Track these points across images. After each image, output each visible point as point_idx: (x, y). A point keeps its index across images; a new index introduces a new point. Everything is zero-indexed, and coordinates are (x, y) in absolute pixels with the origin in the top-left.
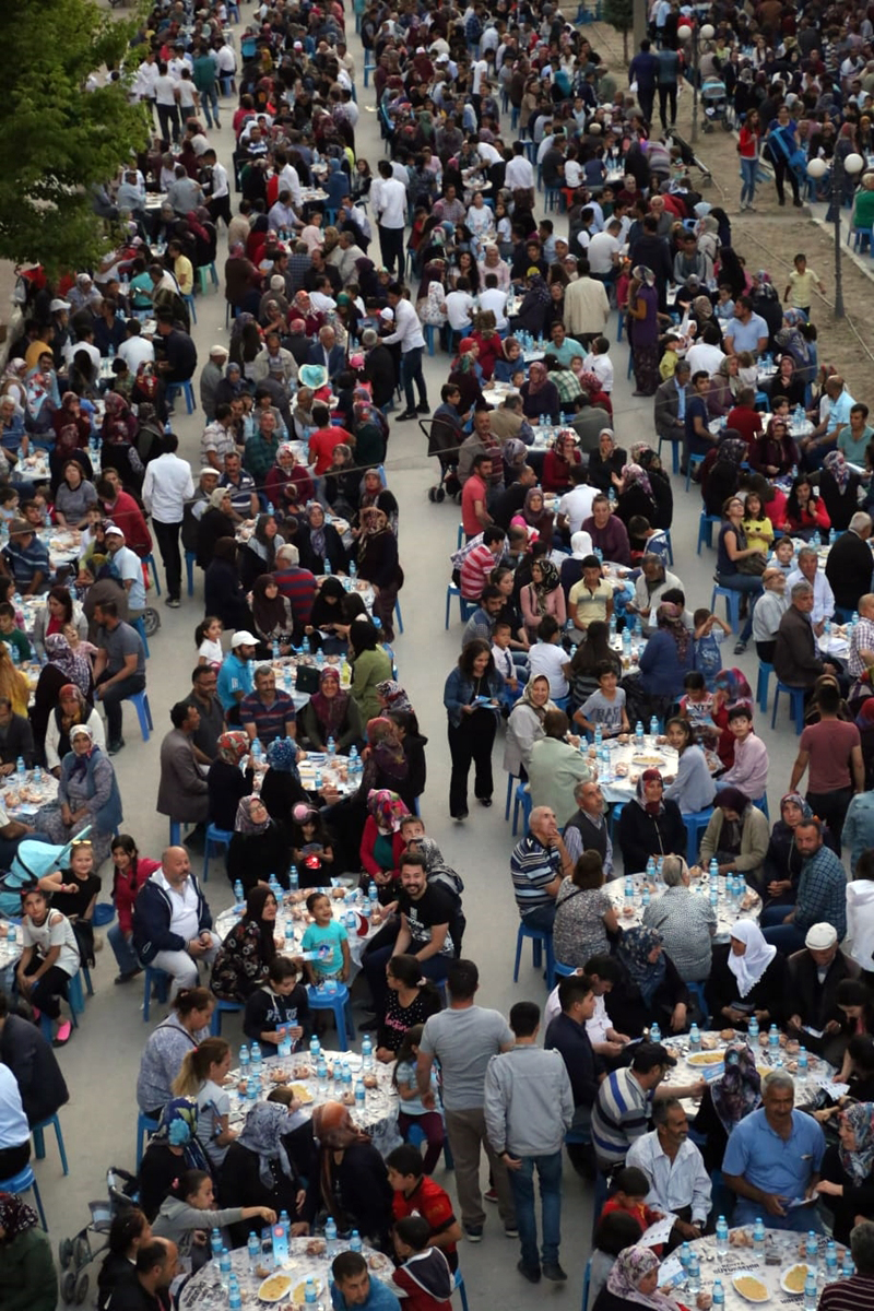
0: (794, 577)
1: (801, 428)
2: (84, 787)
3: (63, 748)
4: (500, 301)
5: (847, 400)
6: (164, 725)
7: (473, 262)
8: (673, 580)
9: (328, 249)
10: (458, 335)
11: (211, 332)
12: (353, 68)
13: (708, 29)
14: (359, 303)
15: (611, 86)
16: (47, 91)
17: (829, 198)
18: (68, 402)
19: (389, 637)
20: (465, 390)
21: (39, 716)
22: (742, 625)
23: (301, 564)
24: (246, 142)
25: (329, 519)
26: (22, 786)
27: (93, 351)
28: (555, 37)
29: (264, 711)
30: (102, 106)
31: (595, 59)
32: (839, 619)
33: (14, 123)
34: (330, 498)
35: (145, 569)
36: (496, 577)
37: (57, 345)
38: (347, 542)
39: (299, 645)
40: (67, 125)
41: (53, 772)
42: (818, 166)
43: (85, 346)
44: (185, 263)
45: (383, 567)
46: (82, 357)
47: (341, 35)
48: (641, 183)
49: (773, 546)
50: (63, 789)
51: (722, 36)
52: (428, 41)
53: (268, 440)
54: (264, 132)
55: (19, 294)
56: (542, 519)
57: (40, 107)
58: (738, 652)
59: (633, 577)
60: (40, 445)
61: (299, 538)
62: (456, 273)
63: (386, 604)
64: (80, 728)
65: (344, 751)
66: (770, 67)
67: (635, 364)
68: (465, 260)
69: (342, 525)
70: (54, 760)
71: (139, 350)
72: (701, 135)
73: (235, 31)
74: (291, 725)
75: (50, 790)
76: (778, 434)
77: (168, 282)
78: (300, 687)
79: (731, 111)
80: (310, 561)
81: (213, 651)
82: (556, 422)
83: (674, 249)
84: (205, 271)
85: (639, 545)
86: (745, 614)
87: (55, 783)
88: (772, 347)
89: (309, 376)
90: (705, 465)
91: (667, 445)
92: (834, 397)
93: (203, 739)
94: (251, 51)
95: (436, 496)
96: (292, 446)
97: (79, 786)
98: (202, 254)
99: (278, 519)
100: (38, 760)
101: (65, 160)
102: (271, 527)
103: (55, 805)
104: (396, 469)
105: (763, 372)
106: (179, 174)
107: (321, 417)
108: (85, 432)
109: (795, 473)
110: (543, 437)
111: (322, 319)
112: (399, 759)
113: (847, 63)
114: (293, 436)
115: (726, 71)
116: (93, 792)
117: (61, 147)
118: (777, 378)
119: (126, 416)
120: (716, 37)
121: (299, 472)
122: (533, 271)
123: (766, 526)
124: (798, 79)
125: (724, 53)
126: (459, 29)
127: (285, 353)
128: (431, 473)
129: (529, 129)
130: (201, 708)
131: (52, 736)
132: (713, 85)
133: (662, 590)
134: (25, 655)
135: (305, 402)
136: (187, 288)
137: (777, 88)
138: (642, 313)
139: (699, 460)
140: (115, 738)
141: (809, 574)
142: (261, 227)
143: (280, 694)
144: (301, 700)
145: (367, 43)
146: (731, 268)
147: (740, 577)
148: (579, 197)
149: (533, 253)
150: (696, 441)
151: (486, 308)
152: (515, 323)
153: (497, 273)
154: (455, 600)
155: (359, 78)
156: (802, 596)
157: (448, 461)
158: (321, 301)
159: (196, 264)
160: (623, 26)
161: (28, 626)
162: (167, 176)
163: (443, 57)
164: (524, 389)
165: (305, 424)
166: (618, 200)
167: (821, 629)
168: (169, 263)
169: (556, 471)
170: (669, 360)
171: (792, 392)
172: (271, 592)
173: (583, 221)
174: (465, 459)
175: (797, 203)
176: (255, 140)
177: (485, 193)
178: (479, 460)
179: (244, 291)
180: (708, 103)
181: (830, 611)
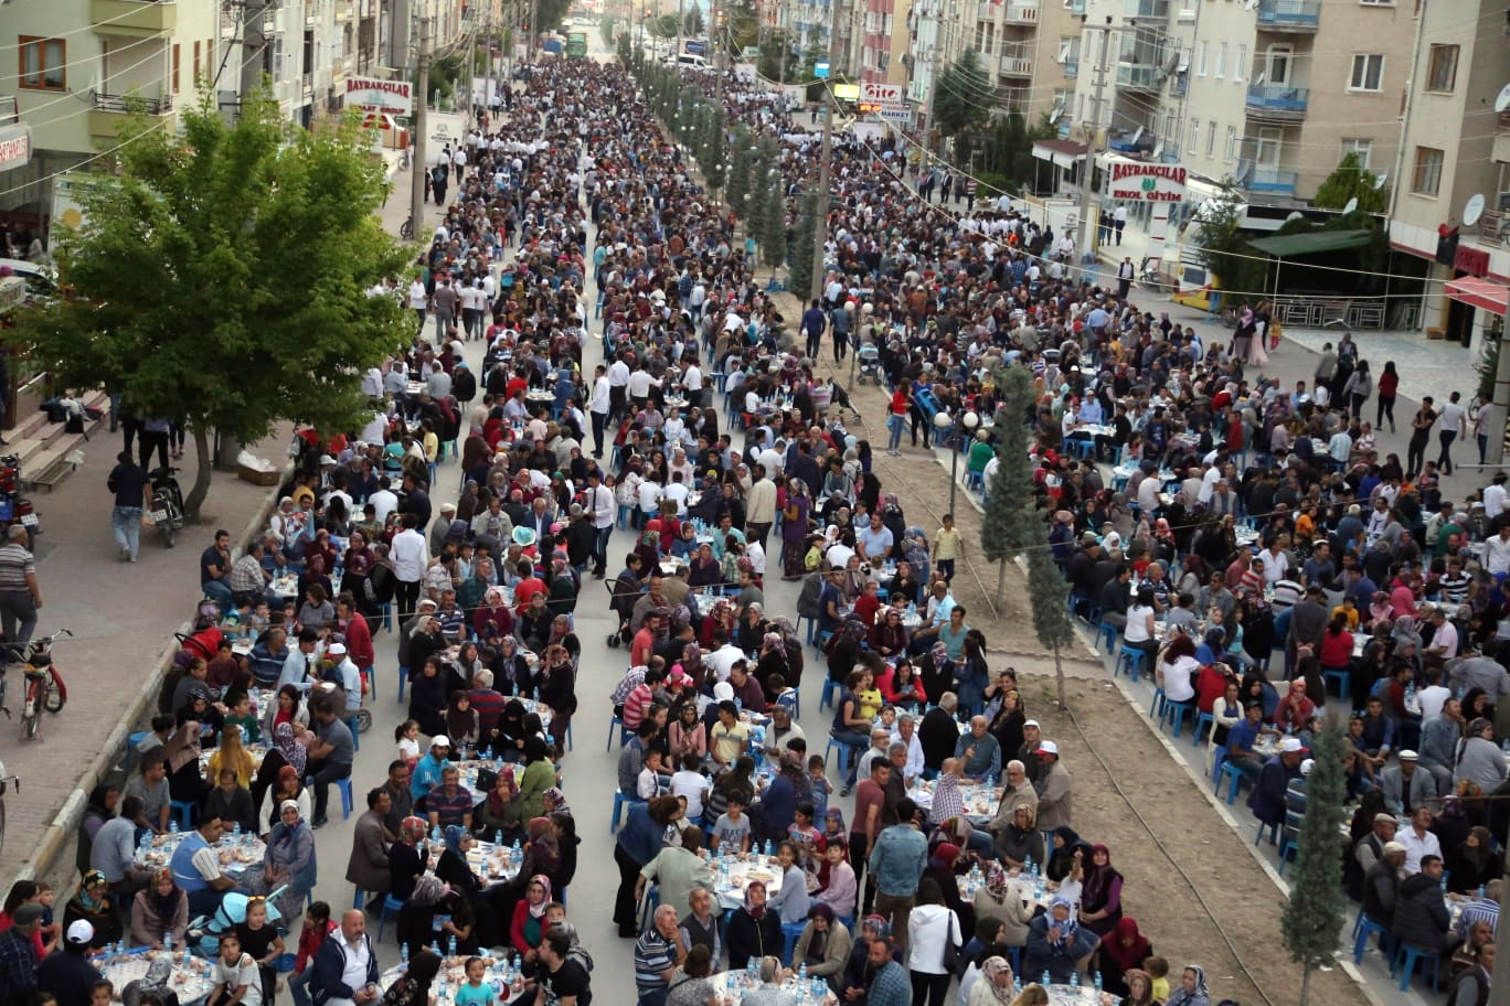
0: (895, 737)
1: (911, 620)
2: (287, 853)
3: (274, 819)
4: (682, 493)
5: (950, 602)
6: (361, 806)
7: (664, 460)
8: (797, 730)
9: (549, 438)
10: (646, 516)
11: (445, 492)
12: (588, 303)
13: (868, 307)
14: (569, 484)
15: (789, 339)
16: (338, 292)
17: (950, 445)
18: (319, 537)
19: (557, 752)
20: (645, 560)
21: (258, 790)
22: (849, 773)
23: (494, 688)
24: (495, 350)
25: (521, 651)
26: (235, 847)
27: (347, 499)
28: (749, 298)
29: (445, 803)
30: (379, 308)
31: (779, 318)
32: (927, 776)
33: (307, 314)
34: (525, 634)
35: (364, 677)
36: (653, 712)
37: (319, 492)
38: (534, 670)
39: (483, 750)
40: (350, 320)
41: (264, 838)
42: (942, 418)
43: (340, 493)
44: (432, 438)
45: (561, 694)
46: (337, 502)
47: (581, 278)
48: (805, 416)
49: (880, 712)
50: (269, 853)
51: (878, 314)
52: (648, 290)
53: (481, 583)
54: (510, 344)
55: (295, 448)
56: (696, 669)
57: (330, 304)
58: (844, 794)
59: (765, 724)
60: (294, 569)
61: (494, 663)
62: (650, 467)
63: (561, 725)
64: (291, 803)
65: (508, 842)
66: (914, 342)
67: (785, 554)
68: (658, 457)
69: (532, 657)
70: (265, 828)
71: (386, 501)
72: (856, 385)
73: (498, 267)
74: (467, 817)
75: (257, 852)
76: (893, 622)
77: (417, 450)
78: (480, 786)
79: (881, 371)
80: (502, 685)
81: (412, 747)
82: (716, 593)
83: (827, 468)
84: (449, 446)
85: (772, 698)
86: (852, 764)
87: (263, 847)
88: (897, 553)
89: (520, 535)
90: (833, 640)
91: (804, 622)
92: (940, 599)
93: (391, 820)
94: (508, 283)
95: (613, 642)
96: (501, 589)
97: (283, 851)
98: (448, 431)
99: (479, 647)
100: (251, 825)
101: (344, 346)
102: (472, 652)
103: (261, 865)
104: (583, 616)
105: (886, 573)
106: (436, 368)
107: (524, 570)
108: (330, 562)
109: (903, 655)
110: (705, 603)
111: (538, 492)
112: (554, 854)
113: (974, 346)
114: (501, 582)
115: (879, 340)
116: (294, 857)
117: (344, 337)
118: (898, 577)
119: (364, 552)
120: (874, 313)
121: (503, 611)
122: (712, 473)
123: (877, 696)
124: (935, 354)
125: (880, 327)
126: (674, 285)
127: (504, 515)
128: (611, 623)
129: (721, 365)
130: (393, 796)
131: (267, 806)
132: (869, 349)
133: (787, 738)
134: (254, 738)
135: (514, 556)
136: (432, 457)
137: (916, 357)
138: (794, 515)
139: (828, 636)
140: (320, 816)
141: (906, 737)
142: (497, 415)
143: (462, 790)
144: (479, 797)
145: (601, 286)
146: (870, 490)
147: (850, 735)
148: (755, 421)
149: (713, 459)
150: (828, 622)
151: (671, 497)
152: (693, 512)
153: (682, 470)
154: (618, 728)
155: (592, 313)
156: (900, 752)
157: (625, 614)
158: (539, 478)
159: (442, 439)
160: (803, 296)
161: (260, 715)
162: (427, 369)
163: (661, 303)
164: (694, 564)
165: (512, 573)
166: (786, 426)
167: (911, 783)
168: (419, 436)
169: (711, 632)
170: (814, 553)
171: (907, 590)
172: (463, 705)
173: (756, 438)
174: (638, 613)
175: (926, 445)
176: (501, 349)
177: (681, 410)
178: (649, 615)
179: (476, 463)
180: (864, 362)
181: (920, 769)
